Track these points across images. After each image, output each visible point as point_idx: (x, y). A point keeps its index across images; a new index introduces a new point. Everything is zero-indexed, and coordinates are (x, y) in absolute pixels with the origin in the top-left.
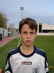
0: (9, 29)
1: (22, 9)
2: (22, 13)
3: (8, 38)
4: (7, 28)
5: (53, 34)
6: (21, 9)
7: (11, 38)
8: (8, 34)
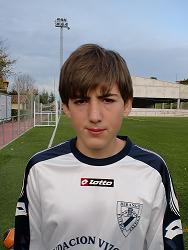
0: (14, 94)
1: (61, 24)
2: (61, 38)
3: (9, 128)
4: (9, 90)
5: (168, 113)
6: (58, 25)
7: (23, 128)
8: (13, 110)
